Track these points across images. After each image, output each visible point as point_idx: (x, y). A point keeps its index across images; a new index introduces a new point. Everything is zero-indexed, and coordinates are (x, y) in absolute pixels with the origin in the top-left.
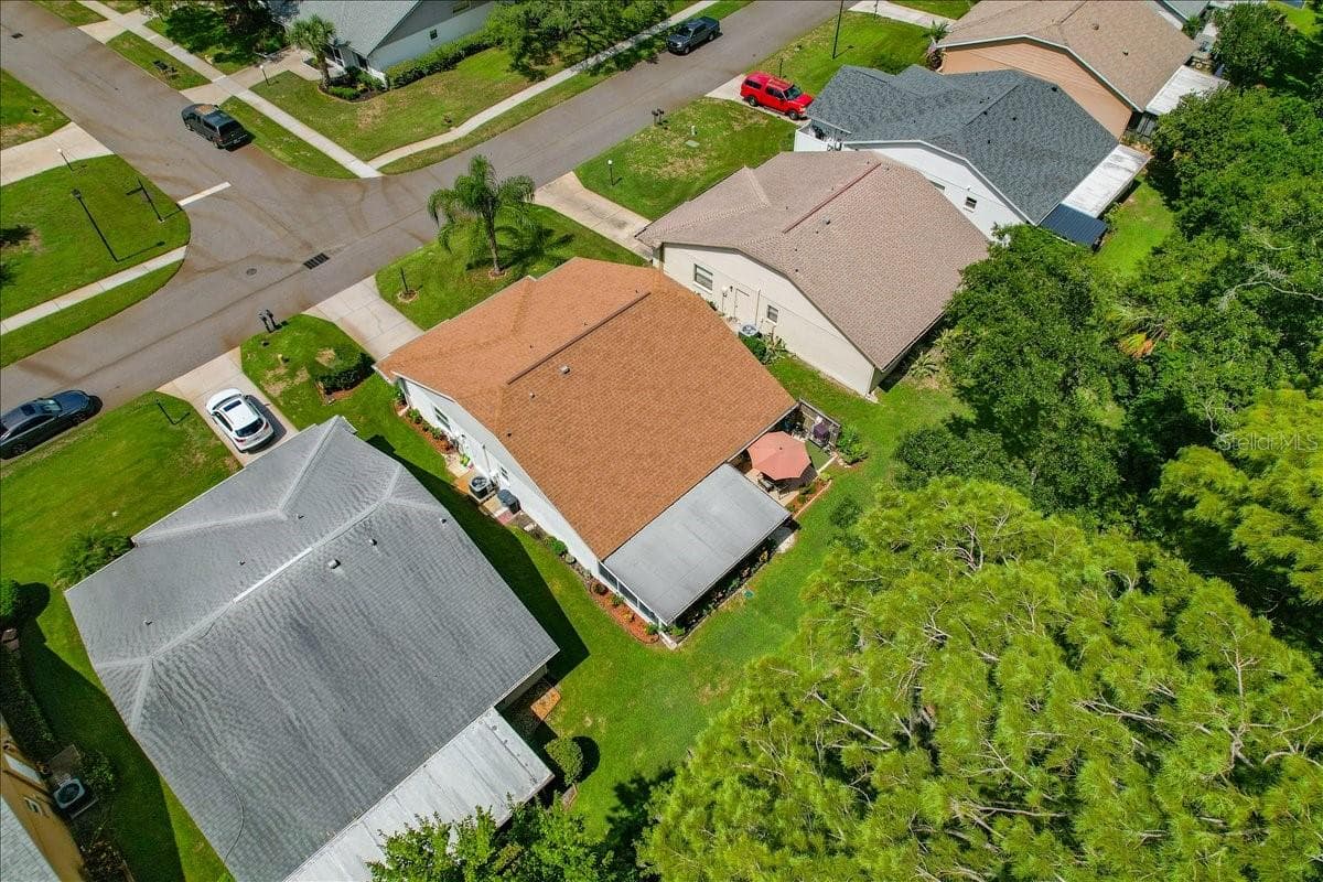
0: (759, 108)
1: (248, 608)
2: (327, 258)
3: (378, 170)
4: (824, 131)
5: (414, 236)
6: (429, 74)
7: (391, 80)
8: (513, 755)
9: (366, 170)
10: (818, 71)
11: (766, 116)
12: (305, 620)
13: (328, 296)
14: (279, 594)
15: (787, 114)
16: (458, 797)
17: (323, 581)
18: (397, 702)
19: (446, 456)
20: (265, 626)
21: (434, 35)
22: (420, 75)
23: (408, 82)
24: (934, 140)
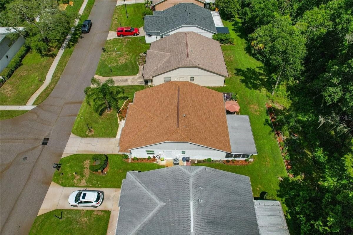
0: (124, 37)
1: (196, 230)
2: (49, 138)
3: (33, 105)
4: (151, 34)
5: (70, 116)
6: (15, 70)
7: (5, 77)
8: (269, 205)
9: (29, 107)
10: (127, 23)
11: (129, 38)
12: (209, 220)
13: (64, 148)
14: (198, 220)
15: (133, 35)
16: (272, 224)
17: (202, 207)
18: (241, 218)
19: (155, 162)
20: (204, 230)
21: (7, 57)
22: (13, 72)
23: (11, 75)
24: (186, 24)
